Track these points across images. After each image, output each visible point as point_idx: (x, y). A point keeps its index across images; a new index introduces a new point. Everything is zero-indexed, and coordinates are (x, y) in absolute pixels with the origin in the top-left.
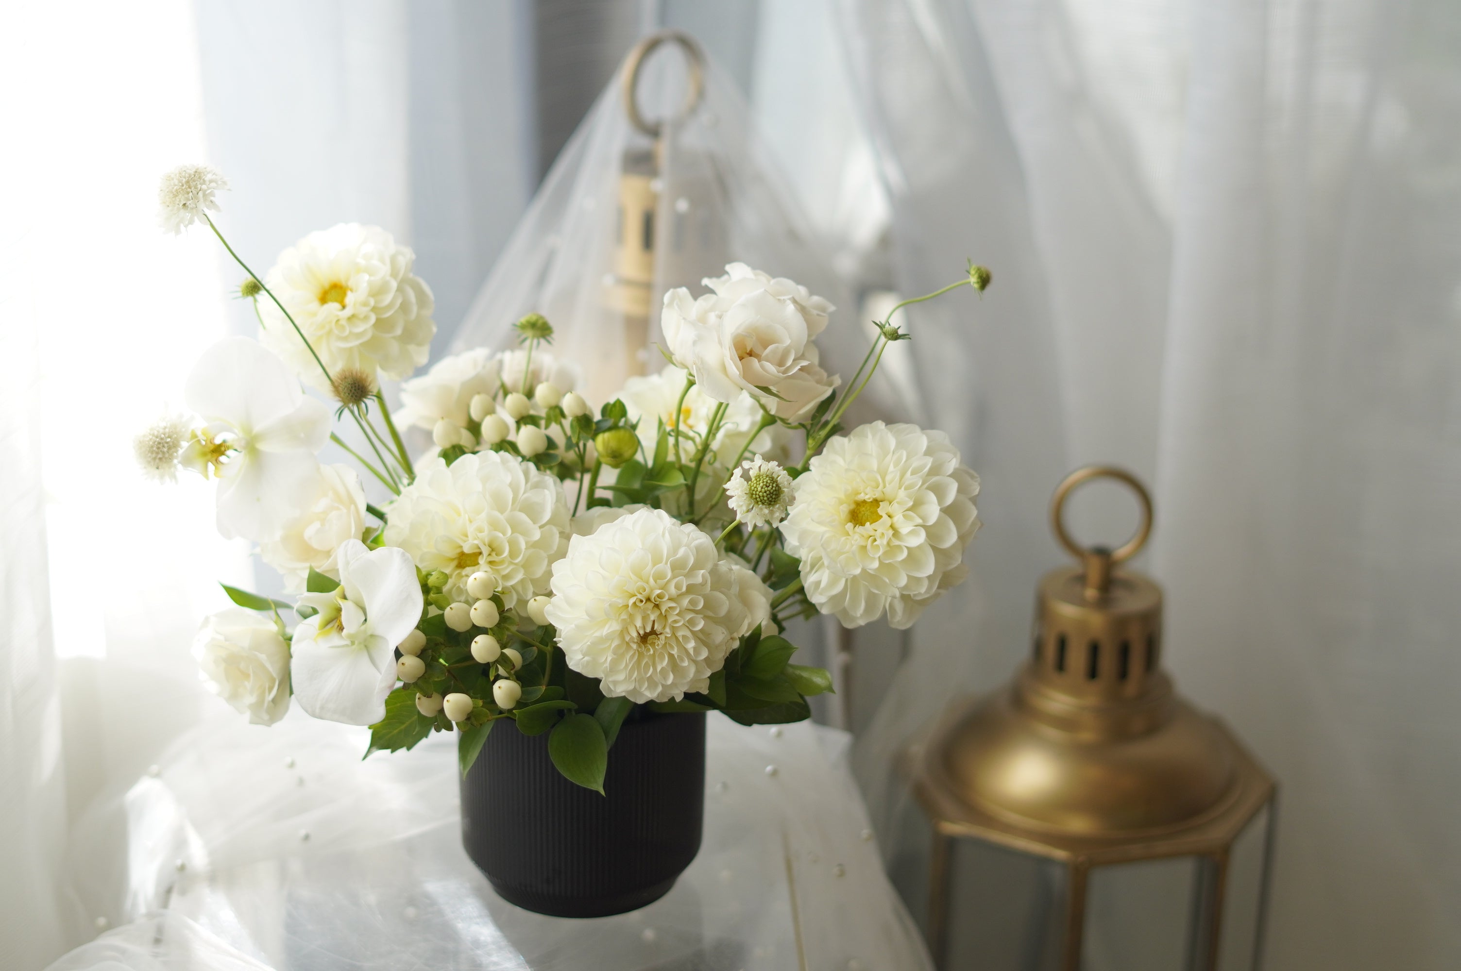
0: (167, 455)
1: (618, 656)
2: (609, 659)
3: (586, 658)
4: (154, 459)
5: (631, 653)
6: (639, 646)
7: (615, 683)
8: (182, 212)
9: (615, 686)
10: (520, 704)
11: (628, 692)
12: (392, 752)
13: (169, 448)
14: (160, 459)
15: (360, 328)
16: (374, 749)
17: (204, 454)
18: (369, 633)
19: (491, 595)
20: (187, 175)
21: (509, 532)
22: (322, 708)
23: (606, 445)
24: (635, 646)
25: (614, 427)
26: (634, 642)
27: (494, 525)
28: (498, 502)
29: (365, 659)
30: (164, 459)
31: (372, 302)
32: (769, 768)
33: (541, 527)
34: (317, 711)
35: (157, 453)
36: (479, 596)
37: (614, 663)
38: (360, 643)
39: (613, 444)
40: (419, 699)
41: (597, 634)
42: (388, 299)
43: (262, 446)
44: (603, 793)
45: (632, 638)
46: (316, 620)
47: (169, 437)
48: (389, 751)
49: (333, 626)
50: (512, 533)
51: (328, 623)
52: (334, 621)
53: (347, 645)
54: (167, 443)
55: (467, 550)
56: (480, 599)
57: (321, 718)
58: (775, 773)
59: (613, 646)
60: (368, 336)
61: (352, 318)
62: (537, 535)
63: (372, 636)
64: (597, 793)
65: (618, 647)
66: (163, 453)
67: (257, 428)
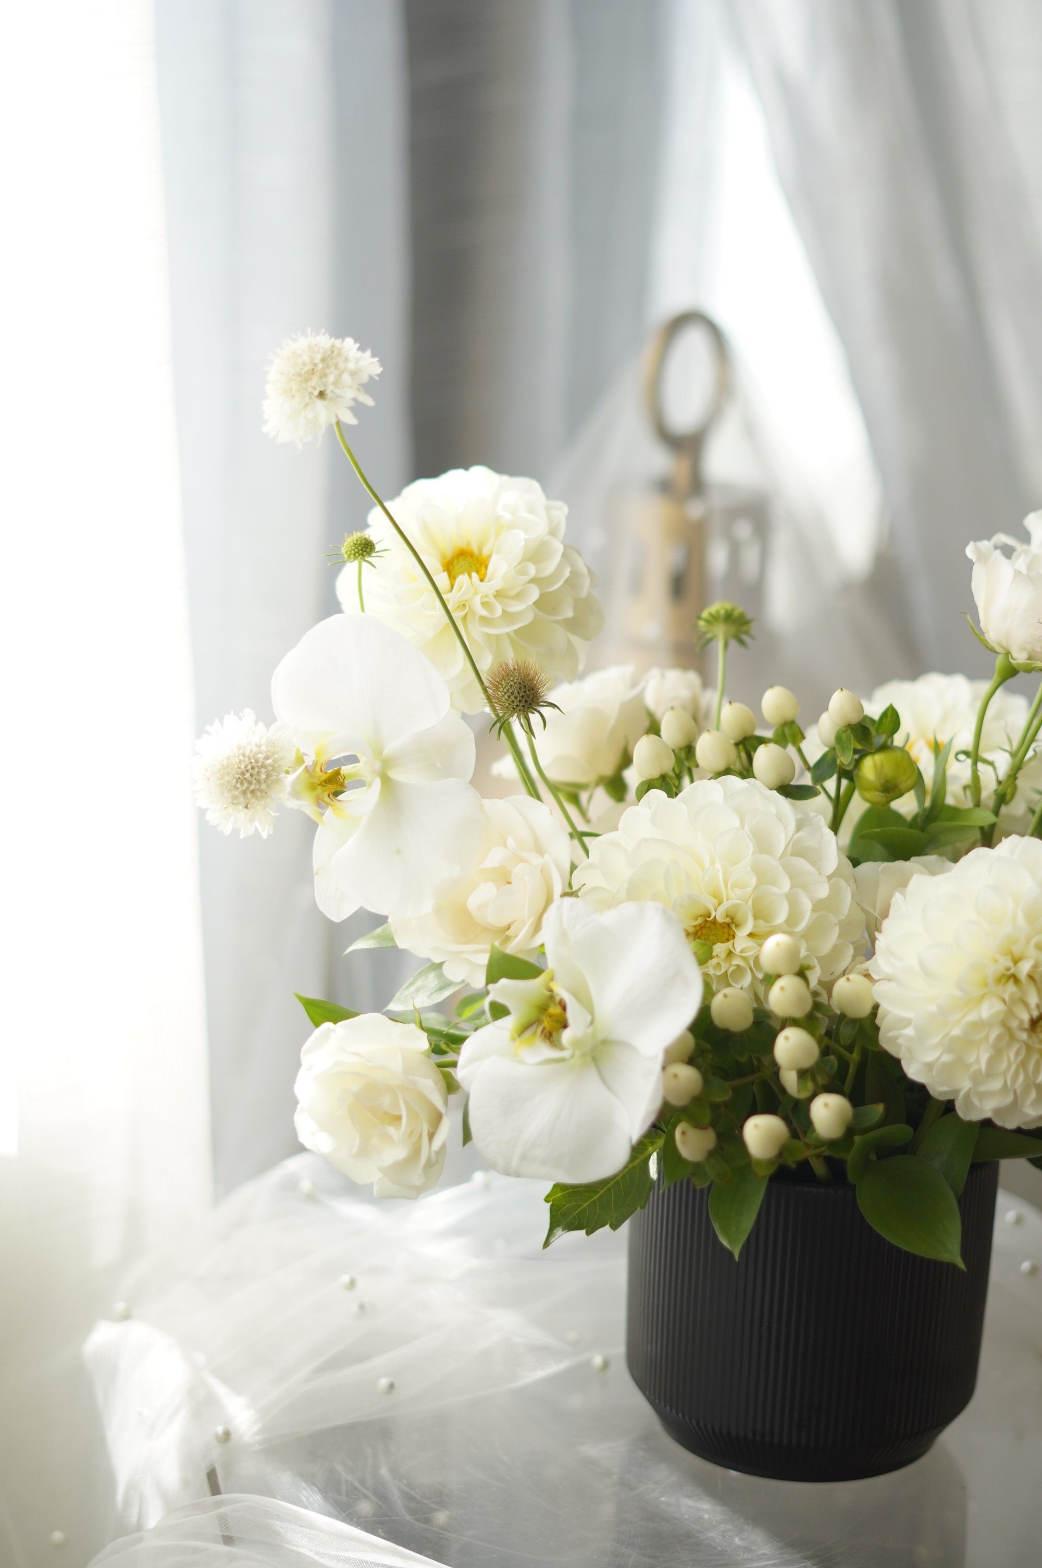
0: (264, 787)
1: (998, 1052)
2: (984, 1058)
3: (946, 1058)
4: (244, 792)
5: (1016, 1047)
6: (1030, 1037)
7: (982, 1096)
8: (319, 403)
9: (981, 1101)
10: (850, 1131)
11: (997, 1111)
12: (588, 1233)
13: (268, 776)
14: (253, 792)
15: (516, 607)
16: (559, 1232)
17: (313, 787)
18: (601, 1037)
19: (797, 969)
20: (321, 350)
21: (786, 885)
22: (524, 1157)
23: (879, 770)
24: (1024, 1036)
25: (885, 747)
26: (1024, 1030)
27: (763, 877)
28: (762, 844)
29: (593, 1075)
30: (259, 794)
31: (532, 571)
32: (1026, 1266)
33: (829, 878)
34: (515, 1163)
35: (250, 783)
36: (781, 971)
37: (992, 1061)
38: (584, 1055)
39: (889, 771)
40: (683, 1133)
41: (972, 1017)
42: (551, 566)
43: (393, 774)
44: (961, 1265)
45: (1022, 1022)
46: (508, 1024)
47: (267, 758)
48: (583, 1232)
49: (535, 1032)
50: (791, 888)
51: (524, 1028)
52: (534, 1027)
53: (562, 1060)
54: (263, 766)
55: (719, 915)
56: (779, 976)
57: (518, 1175)
58: (1034, 1271)
59: (993, 1036)
60: (528, 619)
61: (498, 595)
62: (823, 891)
63: (605, 1042)
64: (953, 1267)
65: (999, 1038)
66: (259, 781)
67: (388, 750)
